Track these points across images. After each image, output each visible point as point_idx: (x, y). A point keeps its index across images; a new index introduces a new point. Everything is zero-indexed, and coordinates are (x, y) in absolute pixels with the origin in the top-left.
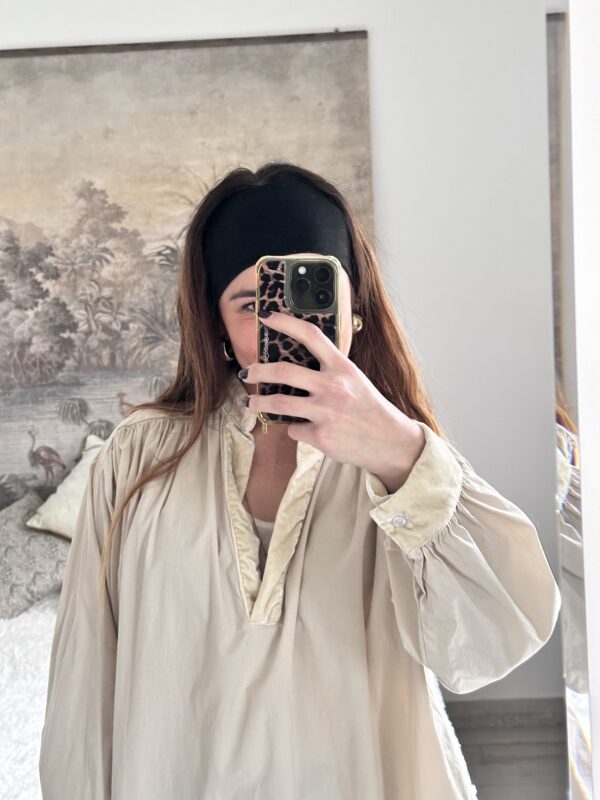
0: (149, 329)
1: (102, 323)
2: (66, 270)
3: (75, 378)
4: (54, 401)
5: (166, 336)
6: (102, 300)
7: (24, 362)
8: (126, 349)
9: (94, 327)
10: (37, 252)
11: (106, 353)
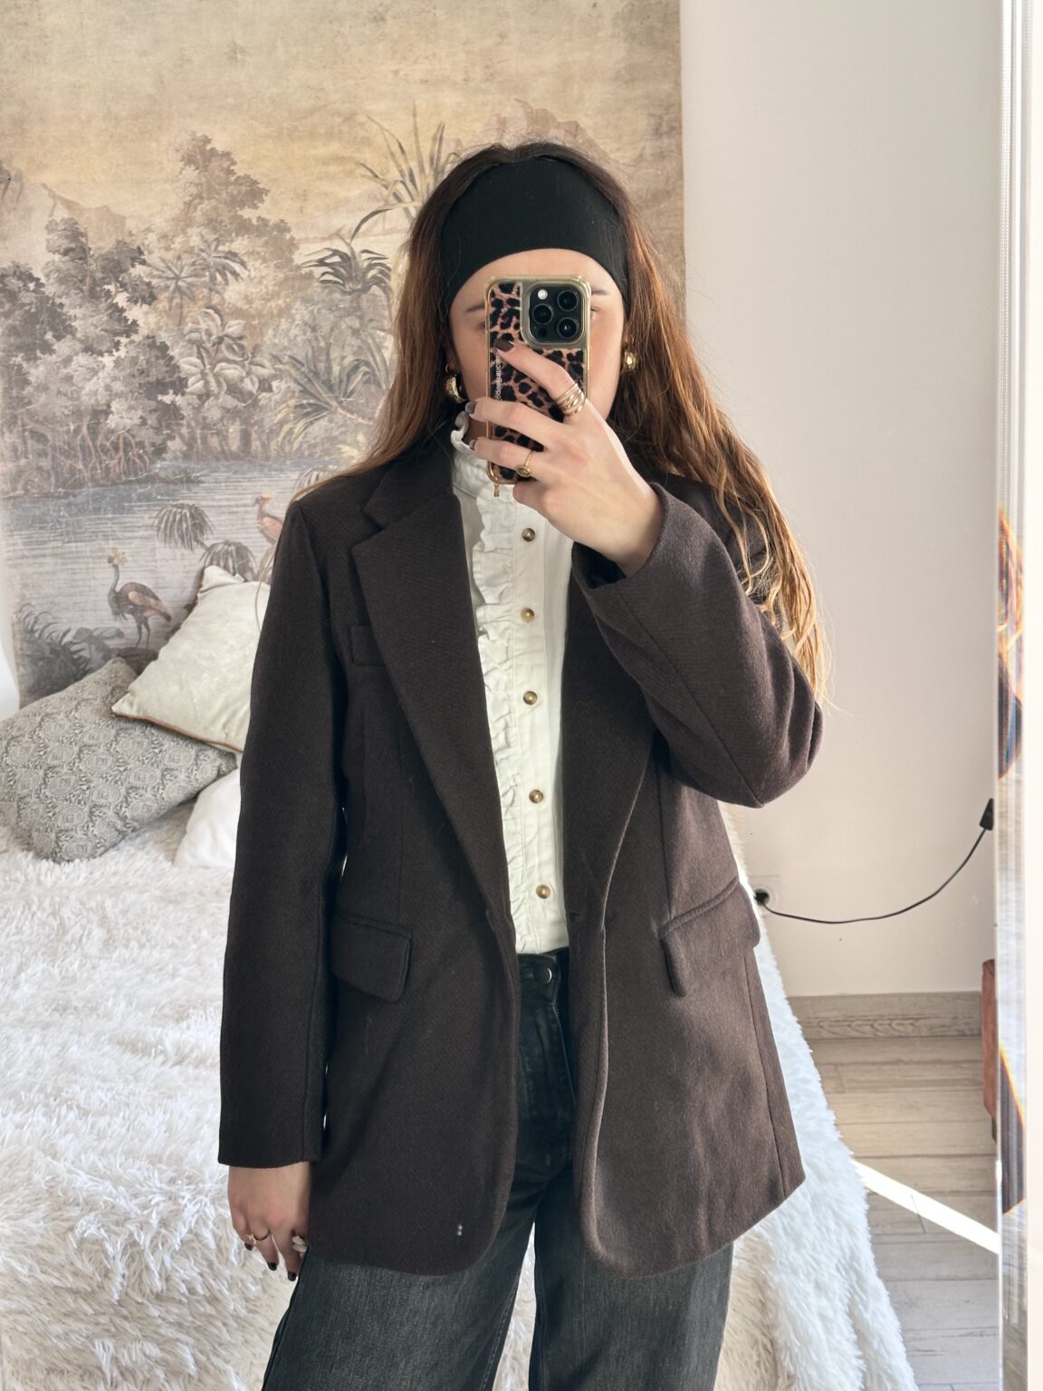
0: (305, 392)
1: (227, 381)
2: (167, 287)
3: (185, 471)
4: (148, 509)
5: (334, 403)
6: (226, 339)
7: (98, 443)
8: (267, 424)
9: (213, 386)
10: (116, 258)
11: (234, 430)
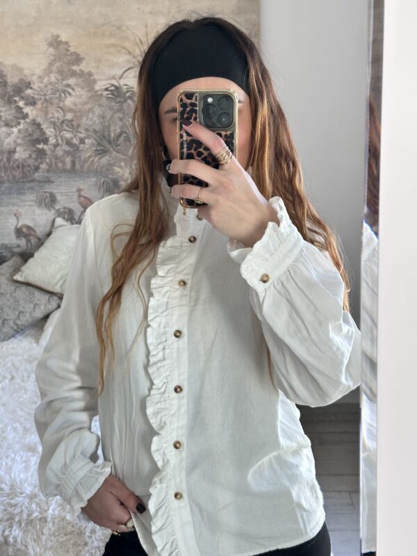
0: (99, 144)
1: (65, 138)
2: (40, 99)
3: (47, 177)
4: (32, 194)
5: (111, 149)
6: (66, 122)
7: (11, 165)
8: (83, 158)
9: (60, 141)
10: (19, 86)
11: (68, 160)
